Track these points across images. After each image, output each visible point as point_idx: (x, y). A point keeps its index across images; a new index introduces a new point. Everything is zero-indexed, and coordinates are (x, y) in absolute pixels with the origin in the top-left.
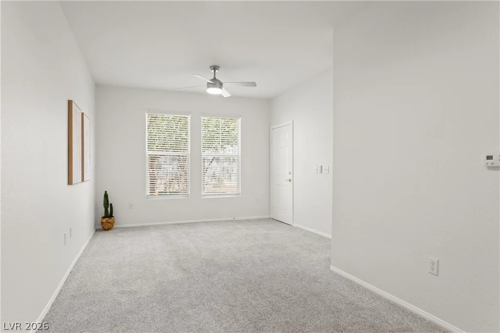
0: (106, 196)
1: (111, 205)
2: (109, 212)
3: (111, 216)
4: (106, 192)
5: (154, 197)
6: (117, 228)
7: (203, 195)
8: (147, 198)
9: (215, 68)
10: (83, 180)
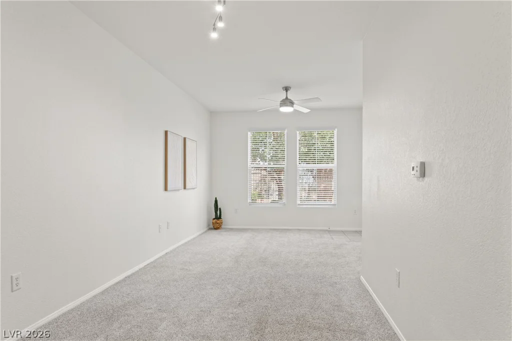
0: (216, 202)
1: (220, 209)
2: (218, 215)
3: (220, 218)
4: (216, 198)
5: (255, 204)
6: (224, 228)
7: (299, 204)
8: (250, 205)
9: (287, 89)
10: (185, 188)
